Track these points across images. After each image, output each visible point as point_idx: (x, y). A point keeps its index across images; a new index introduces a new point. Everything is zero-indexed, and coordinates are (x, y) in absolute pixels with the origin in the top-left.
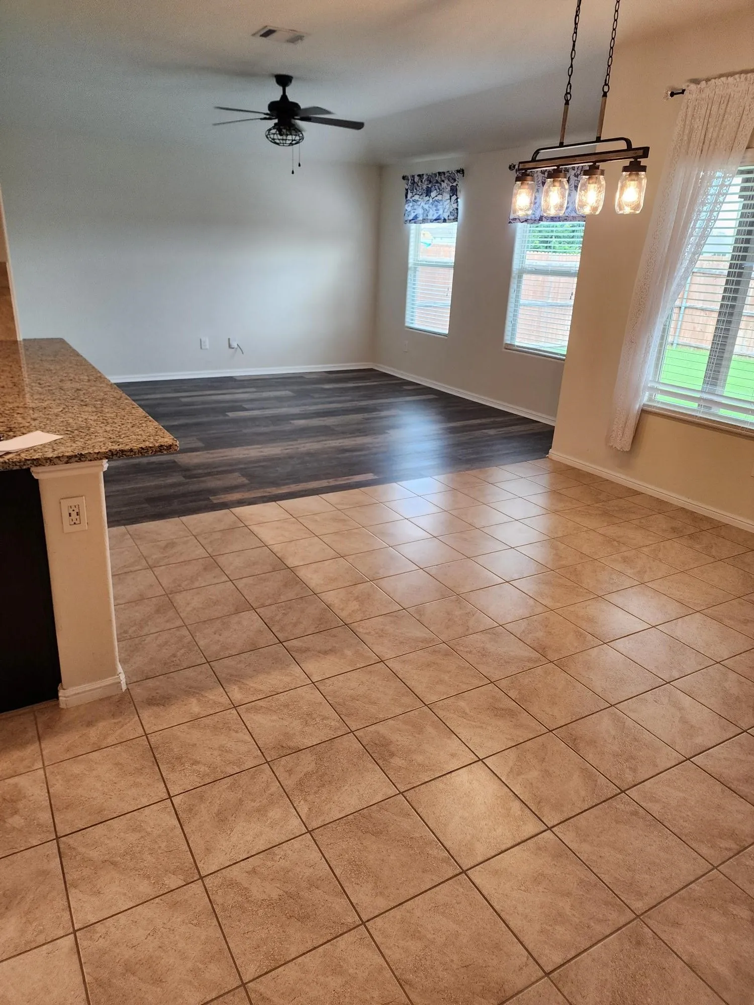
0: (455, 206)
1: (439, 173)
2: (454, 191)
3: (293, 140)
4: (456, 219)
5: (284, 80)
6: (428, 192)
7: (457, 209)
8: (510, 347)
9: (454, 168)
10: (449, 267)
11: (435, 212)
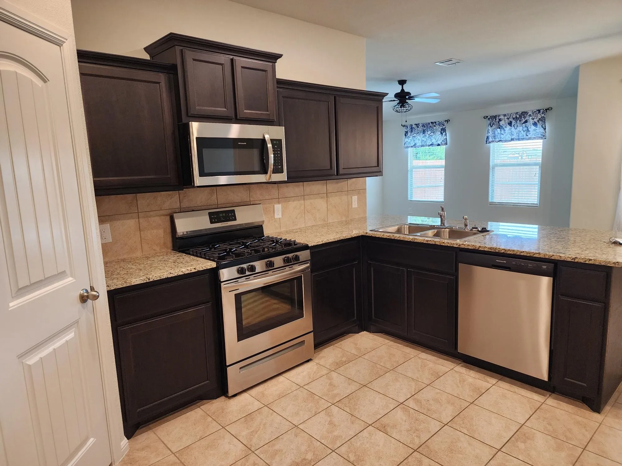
0: (445, 137)
1: (432, 123)
2: (443, 130)
3: (407, 110)
4: (446, 144)
5: (402, 82)
6: (424, 132)
7: (446, 139)
8: (492, 204)
9: (442, 119)
10: (442, 167)
11: (430, 141)
